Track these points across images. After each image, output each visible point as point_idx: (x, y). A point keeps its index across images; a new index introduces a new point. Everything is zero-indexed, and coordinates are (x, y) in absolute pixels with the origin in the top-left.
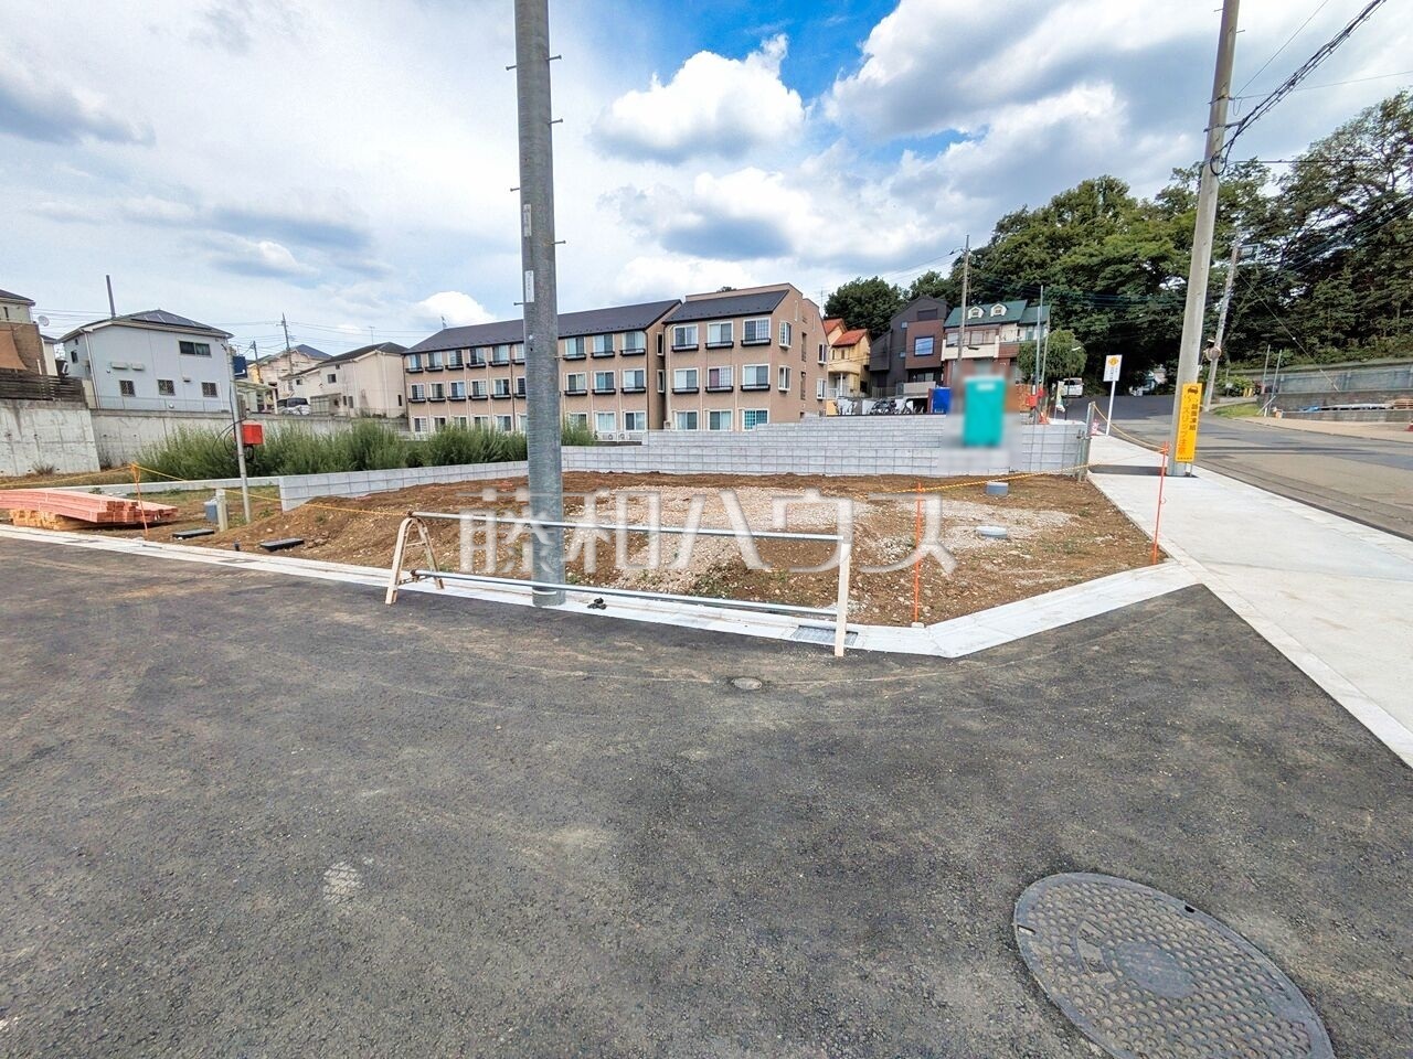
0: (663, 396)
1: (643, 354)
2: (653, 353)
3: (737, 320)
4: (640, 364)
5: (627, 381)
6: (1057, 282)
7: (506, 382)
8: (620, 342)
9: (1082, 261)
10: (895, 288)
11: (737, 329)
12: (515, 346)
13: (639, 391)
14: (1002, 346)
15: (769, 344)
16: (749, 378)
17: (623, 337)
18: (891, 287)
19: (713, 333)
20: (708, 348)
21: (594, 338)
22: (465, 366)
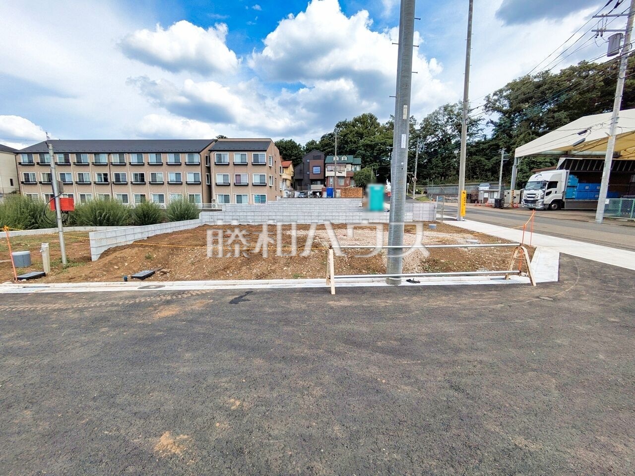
0: (210, 187)
1: (199, 165)
2: (204, 165)
3: (249, 153)
4: (198, 170)
5: (190, 178)
6: (361, 149)
7: (106, 175)
8: (184, 158)
9: (369, 143)
10: (299, 145)
11: (249, 157)
12: (112, 155)
13: (197, 183)
14: (348, 172)
15: (265, 165)
16: (256, 180)
17: (186, 155)
18: (298, 144)
19: (237, 158)
20: (234, 165)
21: (167, 154)
22: (72, 164)
